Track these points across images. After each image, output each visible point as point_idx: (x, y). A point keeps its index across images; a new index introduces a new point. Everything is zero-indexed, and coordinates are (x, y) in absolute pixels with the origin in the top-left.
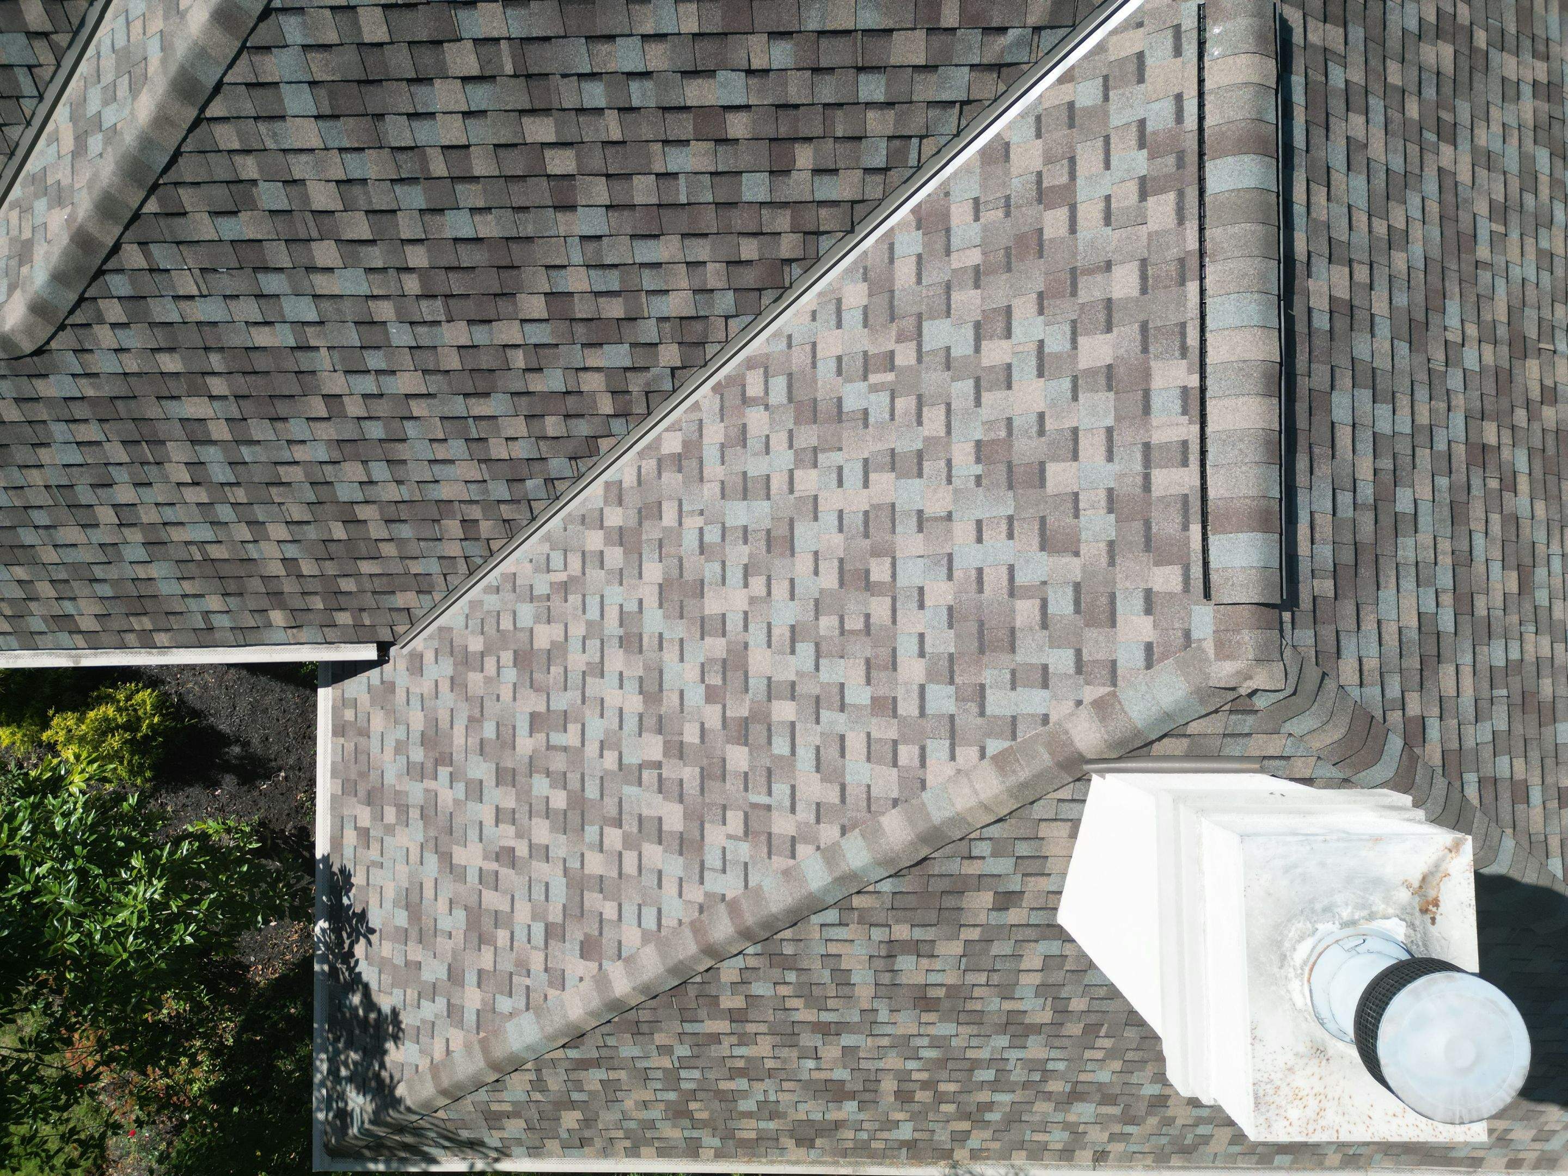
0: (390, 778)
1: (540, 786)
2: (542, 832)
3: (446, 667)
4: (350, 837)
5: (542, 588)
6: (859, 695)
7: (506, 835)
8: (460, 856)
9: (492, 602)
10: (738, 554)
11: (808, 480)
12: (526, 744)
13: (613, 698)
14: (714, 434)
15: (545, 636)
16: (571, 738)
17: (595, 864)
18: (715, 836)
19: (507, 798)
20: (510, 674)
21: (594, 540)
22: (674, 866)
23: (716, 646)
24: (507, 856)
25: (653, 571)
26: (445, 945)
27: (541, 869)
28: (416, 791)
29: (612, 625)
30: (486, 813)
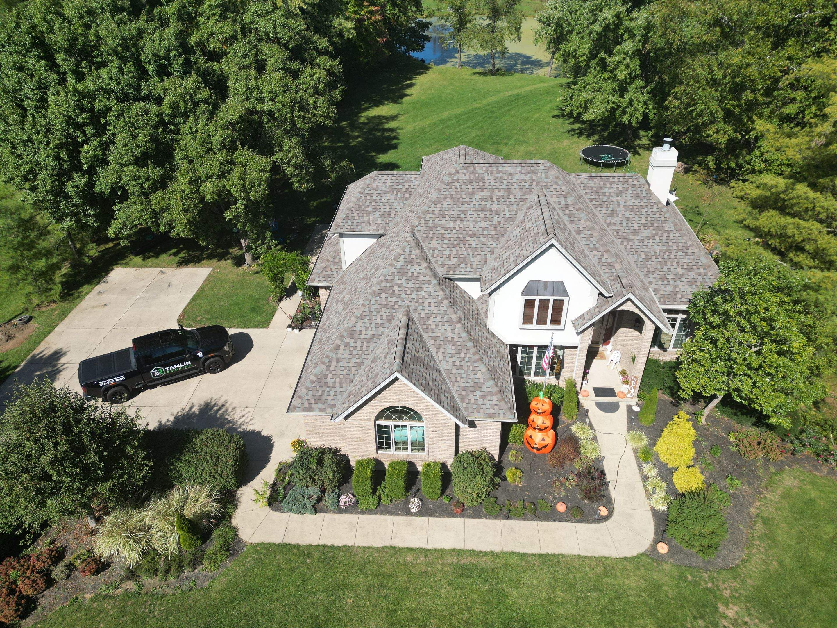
0: (671, 289)
1: (666, 257)
2: (672, 257)
3: (650, 276)
4: (683, 300)
5: (636, 256)
6: (646, 209)
7: (674, 263)
8: (680, 273)
9: (639, 266)
10: (630, 225)
11: (620, 215)
12: (660, 260)
13: (651, 244)
14: (614, 227)
15: (643, 256)
16: (657, 251)
17: (675, 247)
18: (667, 228)
19: (669, 263)
20: (650, 263)
21: (629, 246)
22: (672, 235)
23: (642, 228)
24: (678, 262)
25: (633, 237)
26: (696, 276)
27: (678, 257)
28: (672, 283)
29: (641, 244)
30: (672, 267)
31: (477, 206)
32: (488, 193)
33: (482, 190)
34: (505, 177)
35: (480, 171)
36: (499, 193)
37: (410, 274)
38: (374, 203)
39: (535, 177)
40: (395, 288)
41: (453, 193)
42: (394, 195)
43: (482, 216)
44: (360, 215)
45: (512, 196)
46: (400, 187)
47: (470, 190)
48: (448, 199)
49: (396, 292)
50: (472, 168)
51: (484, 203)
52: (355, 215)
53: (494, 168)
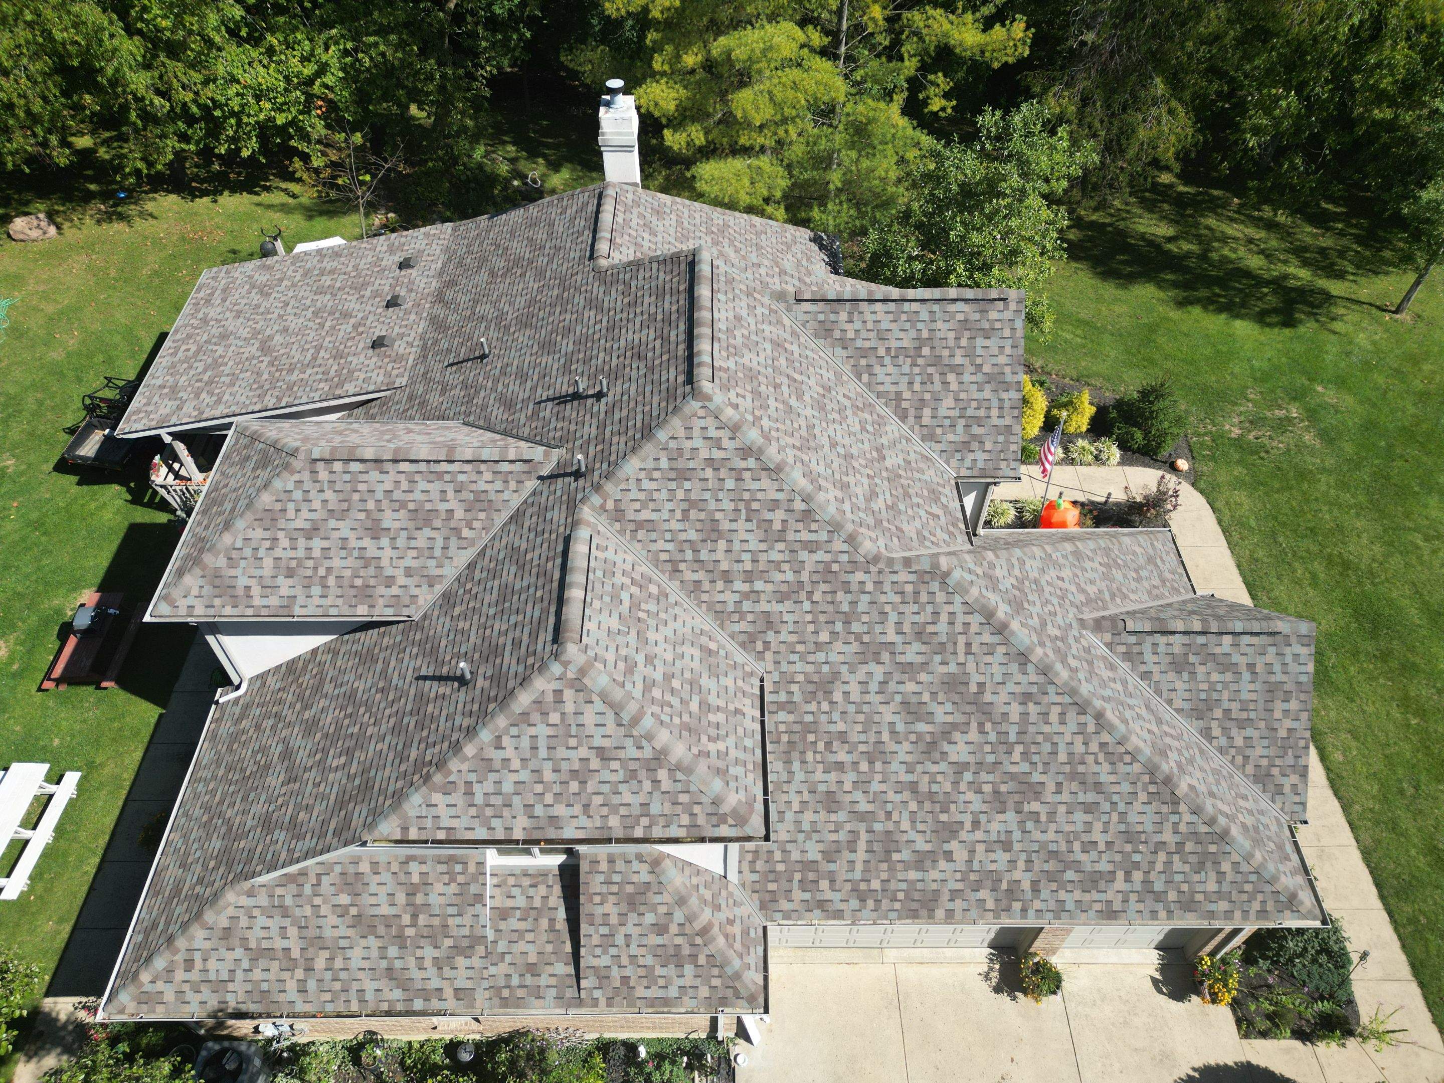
31: (816, 414)
32: (786, 381)
33: (777, 386)
34: (746, 333)
35: (731, 364)
36: (783, 361)
37: (1017, 593)
38: (676, 684)
39: (744, 288)
40: (1053, 631)
41: (790, 441)
42: (652, 622)
43: (836, 416)
44: (713, 732)
45: (787, 345)
46: (625, 596)
47: (781, 406)
48: (805, 458)
49: (1058, 633)
50: (724, 375)
51: (807, 397)
52: (712, 747)
53: (723, 336)
